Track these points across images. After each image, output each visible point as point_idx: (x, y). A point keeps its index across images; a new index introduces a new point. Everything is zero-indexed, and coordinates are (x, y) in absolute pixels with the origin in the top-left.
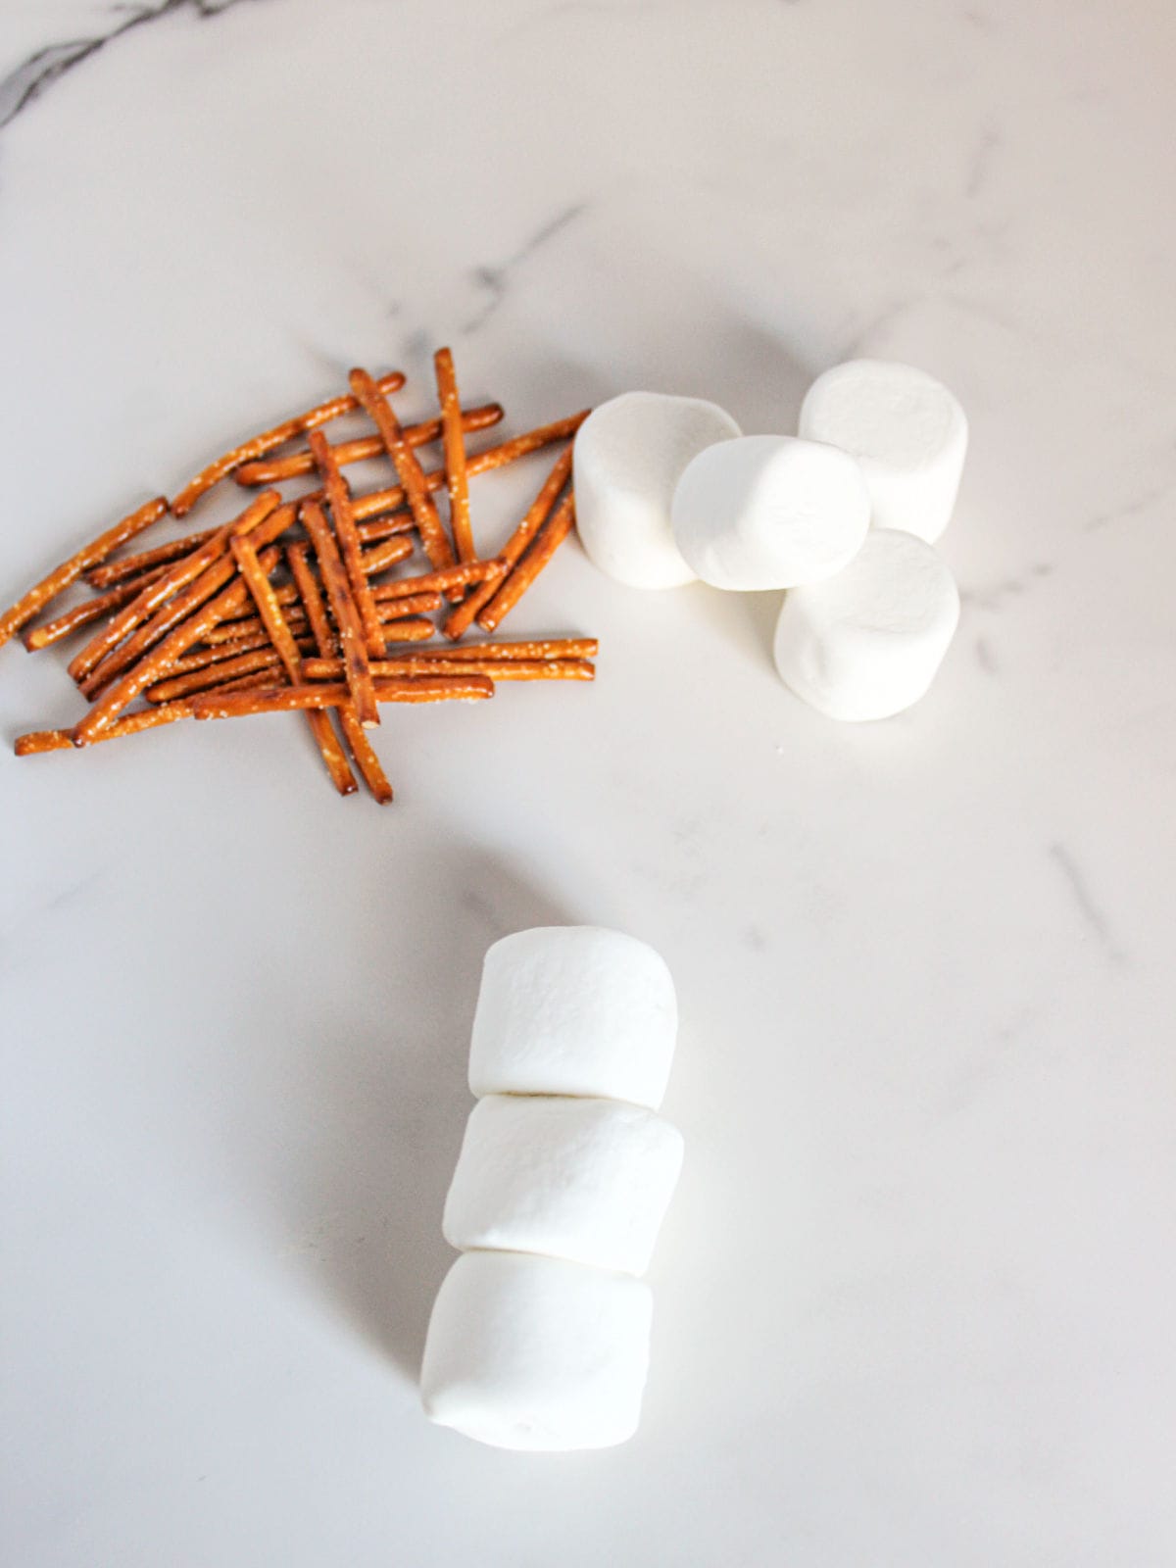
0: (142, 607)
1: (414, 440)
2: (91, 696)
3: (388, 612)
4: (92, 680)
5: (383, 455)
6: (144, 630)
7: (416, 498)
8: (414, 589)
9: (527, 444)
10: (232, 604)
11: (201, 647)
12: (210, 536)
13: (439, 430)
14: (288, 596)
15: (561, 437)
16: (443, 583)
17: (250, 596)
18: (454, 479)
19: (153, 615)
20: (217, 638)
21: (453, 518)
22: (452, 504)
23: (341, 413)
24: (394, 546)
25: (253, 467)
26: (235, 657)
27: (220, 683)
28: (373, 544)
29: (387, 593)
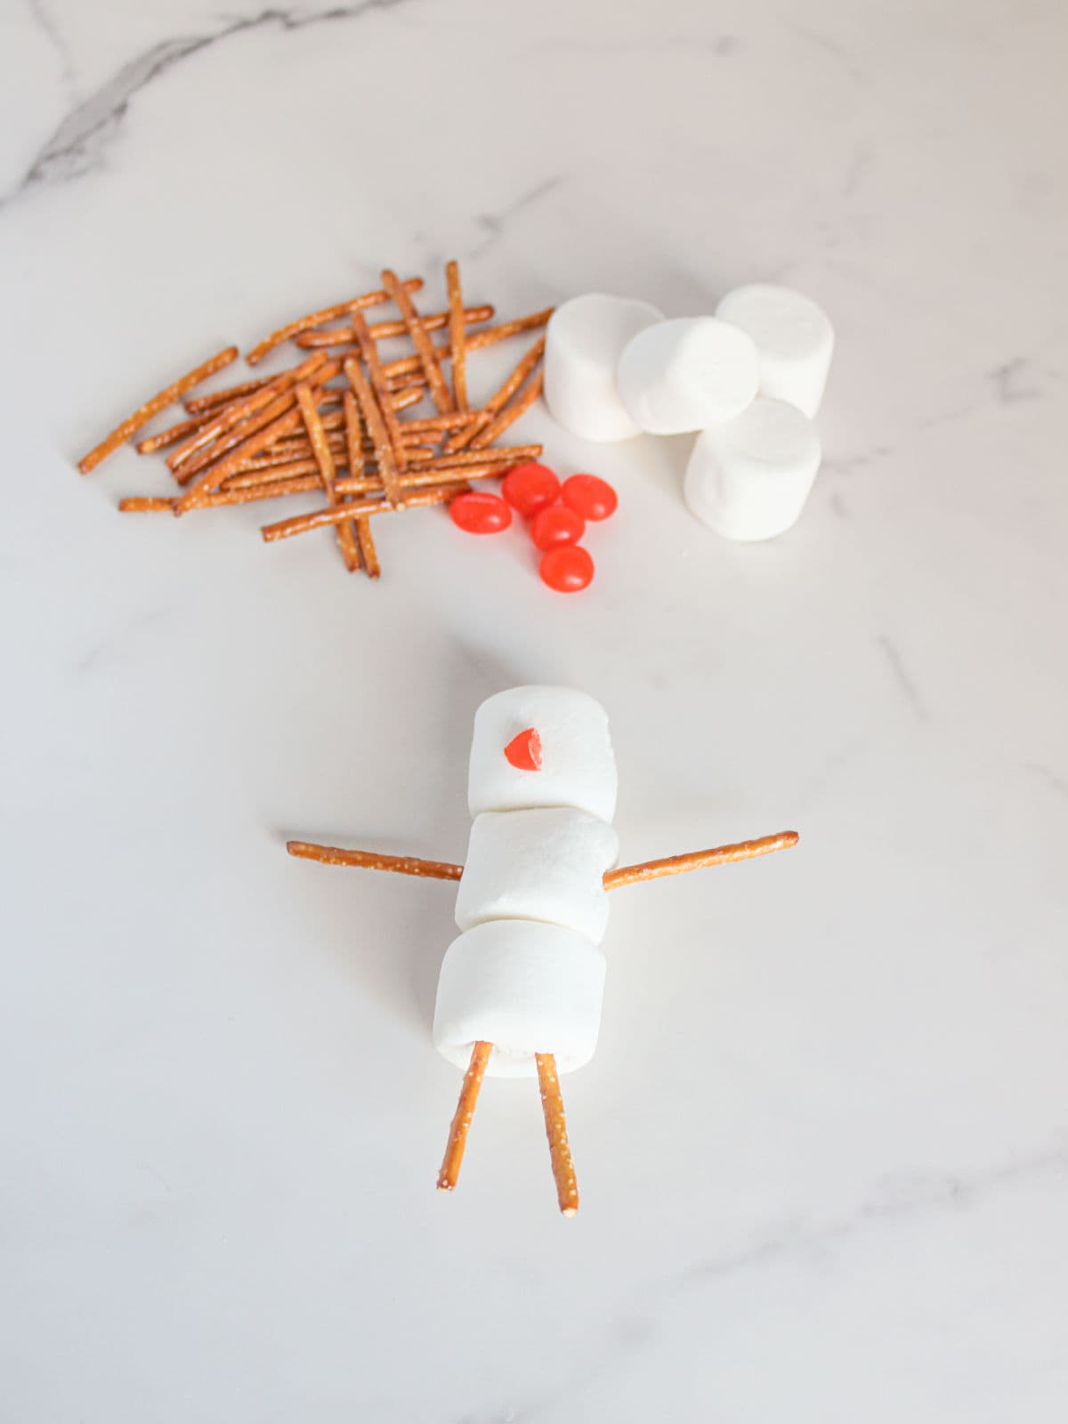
0: (225, 421)
1: (429, 325)
2: (184, 482)
3: (406, 441)
4: (184, 471)
5: (405, 333)
6: (225, 439)
7: (426, 360)
8: (425, 426)
9: (510, 329)
10: (289, 424)
11: (265, 454)
12: (274, 379)
13: (447, 317)
14: (332, 422)
15: (536, 324)
16: (446, 424)
17: (302, 422)
18: (456, 349)
19: (231, 429)
20: (276, 449)
21: (454, 378)
22: (454, 368)
23: (376, 303)
24: (410, 394)
25: (309, 335)
26: (289, 463)
27: (275, 482)
28: (395, 392)
29: (405, 428)
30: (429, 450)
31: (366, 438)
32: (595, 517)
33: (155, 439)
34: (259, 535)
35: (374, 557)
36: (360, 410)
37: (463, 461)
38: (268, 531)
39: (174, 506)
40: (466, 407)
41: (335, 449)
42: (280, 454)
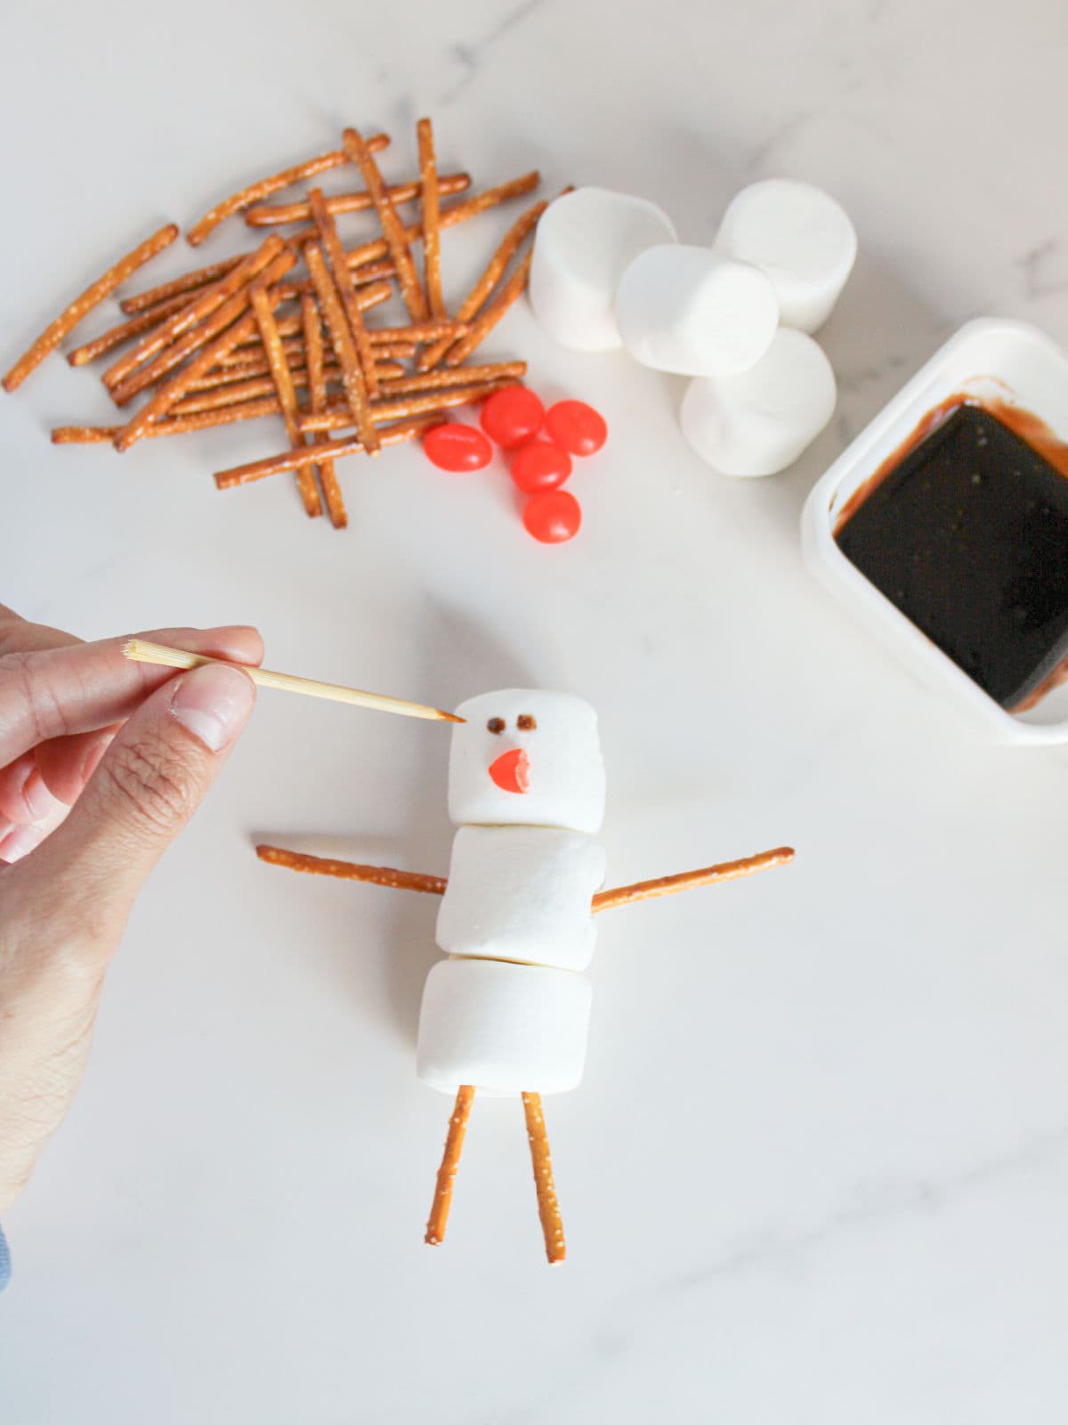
0: (166, 333)
1: (397, 198)
2: (122, 403)
3: (375, 355)
4: (123, 391)
5: (371, 209)
6: (169, 353)
7: (397, 251)
8: (396, 338)
9: (490, 198)
11: (217, 370)
13: (420, 190)
14: (289, 328)
16: (419, 335)
17: (257, 329)
18: (429, 232)
19: (177, 340)
20: (230, 362)
21: (426, 272)
22: (427, 260)
23: (335, 167)
24: (378, 292)
25: (258, 210)
26: (243, 382)
27: (227, 406)
28: (361, 288)
29: (373, 339)
30: (399, 366)
31: (329, 349)
32: (581, 452)
33: (88, 347)
34: (212, 482)
35: (340, 505)
36: (322, 316)
37: (436, 382)
38: (222, 478)
39: (117, 437)
40: (443, 312)
41: (293, 364)
42: (232, 368)
